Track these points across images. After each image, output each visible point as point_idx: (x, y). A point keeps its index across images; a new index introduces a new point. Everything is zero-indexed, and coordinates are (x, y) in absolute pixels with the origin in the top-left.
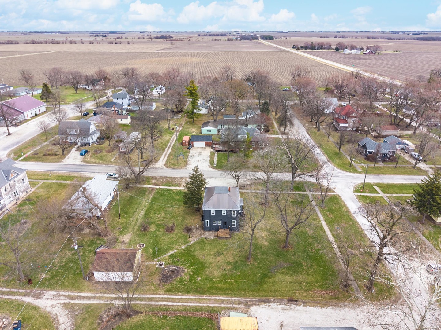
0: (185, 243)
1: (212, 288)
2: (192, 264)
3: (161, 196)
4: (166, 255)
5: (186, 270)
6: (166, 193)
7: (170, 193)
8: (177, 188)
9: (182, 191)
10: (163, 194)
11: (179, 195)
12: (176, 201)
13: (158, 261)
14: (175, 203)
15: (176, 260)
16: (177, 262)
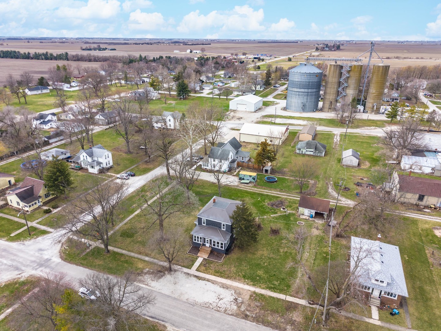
0: (263, 219)
1: (253, 195)
2: (262, 206)
3: (283, 279)
4: (279, 215)
5: (266, 204)
6: (276, 283)
7: (270, 281)
8: (259, 290)
9: (252, 283)
10: (280, 282)
11: (259, 276)
12: (263, 267)
13: (285, 212)
14: (265, 264)
15: (273, 211)
16: (271, 209)
